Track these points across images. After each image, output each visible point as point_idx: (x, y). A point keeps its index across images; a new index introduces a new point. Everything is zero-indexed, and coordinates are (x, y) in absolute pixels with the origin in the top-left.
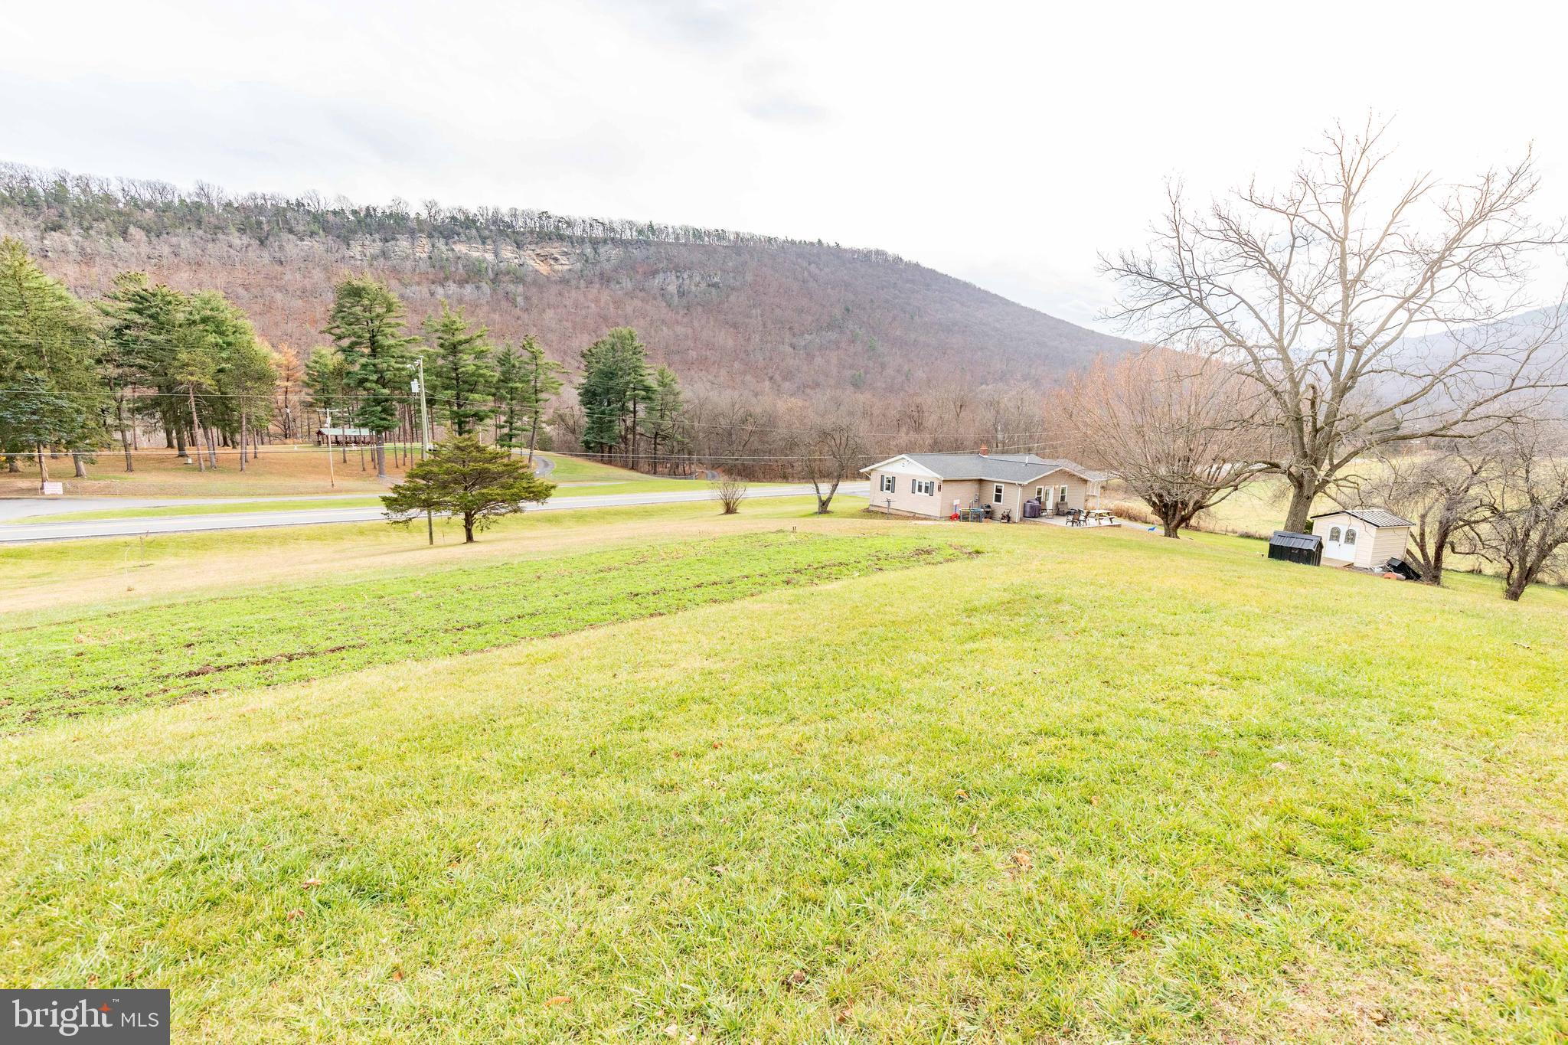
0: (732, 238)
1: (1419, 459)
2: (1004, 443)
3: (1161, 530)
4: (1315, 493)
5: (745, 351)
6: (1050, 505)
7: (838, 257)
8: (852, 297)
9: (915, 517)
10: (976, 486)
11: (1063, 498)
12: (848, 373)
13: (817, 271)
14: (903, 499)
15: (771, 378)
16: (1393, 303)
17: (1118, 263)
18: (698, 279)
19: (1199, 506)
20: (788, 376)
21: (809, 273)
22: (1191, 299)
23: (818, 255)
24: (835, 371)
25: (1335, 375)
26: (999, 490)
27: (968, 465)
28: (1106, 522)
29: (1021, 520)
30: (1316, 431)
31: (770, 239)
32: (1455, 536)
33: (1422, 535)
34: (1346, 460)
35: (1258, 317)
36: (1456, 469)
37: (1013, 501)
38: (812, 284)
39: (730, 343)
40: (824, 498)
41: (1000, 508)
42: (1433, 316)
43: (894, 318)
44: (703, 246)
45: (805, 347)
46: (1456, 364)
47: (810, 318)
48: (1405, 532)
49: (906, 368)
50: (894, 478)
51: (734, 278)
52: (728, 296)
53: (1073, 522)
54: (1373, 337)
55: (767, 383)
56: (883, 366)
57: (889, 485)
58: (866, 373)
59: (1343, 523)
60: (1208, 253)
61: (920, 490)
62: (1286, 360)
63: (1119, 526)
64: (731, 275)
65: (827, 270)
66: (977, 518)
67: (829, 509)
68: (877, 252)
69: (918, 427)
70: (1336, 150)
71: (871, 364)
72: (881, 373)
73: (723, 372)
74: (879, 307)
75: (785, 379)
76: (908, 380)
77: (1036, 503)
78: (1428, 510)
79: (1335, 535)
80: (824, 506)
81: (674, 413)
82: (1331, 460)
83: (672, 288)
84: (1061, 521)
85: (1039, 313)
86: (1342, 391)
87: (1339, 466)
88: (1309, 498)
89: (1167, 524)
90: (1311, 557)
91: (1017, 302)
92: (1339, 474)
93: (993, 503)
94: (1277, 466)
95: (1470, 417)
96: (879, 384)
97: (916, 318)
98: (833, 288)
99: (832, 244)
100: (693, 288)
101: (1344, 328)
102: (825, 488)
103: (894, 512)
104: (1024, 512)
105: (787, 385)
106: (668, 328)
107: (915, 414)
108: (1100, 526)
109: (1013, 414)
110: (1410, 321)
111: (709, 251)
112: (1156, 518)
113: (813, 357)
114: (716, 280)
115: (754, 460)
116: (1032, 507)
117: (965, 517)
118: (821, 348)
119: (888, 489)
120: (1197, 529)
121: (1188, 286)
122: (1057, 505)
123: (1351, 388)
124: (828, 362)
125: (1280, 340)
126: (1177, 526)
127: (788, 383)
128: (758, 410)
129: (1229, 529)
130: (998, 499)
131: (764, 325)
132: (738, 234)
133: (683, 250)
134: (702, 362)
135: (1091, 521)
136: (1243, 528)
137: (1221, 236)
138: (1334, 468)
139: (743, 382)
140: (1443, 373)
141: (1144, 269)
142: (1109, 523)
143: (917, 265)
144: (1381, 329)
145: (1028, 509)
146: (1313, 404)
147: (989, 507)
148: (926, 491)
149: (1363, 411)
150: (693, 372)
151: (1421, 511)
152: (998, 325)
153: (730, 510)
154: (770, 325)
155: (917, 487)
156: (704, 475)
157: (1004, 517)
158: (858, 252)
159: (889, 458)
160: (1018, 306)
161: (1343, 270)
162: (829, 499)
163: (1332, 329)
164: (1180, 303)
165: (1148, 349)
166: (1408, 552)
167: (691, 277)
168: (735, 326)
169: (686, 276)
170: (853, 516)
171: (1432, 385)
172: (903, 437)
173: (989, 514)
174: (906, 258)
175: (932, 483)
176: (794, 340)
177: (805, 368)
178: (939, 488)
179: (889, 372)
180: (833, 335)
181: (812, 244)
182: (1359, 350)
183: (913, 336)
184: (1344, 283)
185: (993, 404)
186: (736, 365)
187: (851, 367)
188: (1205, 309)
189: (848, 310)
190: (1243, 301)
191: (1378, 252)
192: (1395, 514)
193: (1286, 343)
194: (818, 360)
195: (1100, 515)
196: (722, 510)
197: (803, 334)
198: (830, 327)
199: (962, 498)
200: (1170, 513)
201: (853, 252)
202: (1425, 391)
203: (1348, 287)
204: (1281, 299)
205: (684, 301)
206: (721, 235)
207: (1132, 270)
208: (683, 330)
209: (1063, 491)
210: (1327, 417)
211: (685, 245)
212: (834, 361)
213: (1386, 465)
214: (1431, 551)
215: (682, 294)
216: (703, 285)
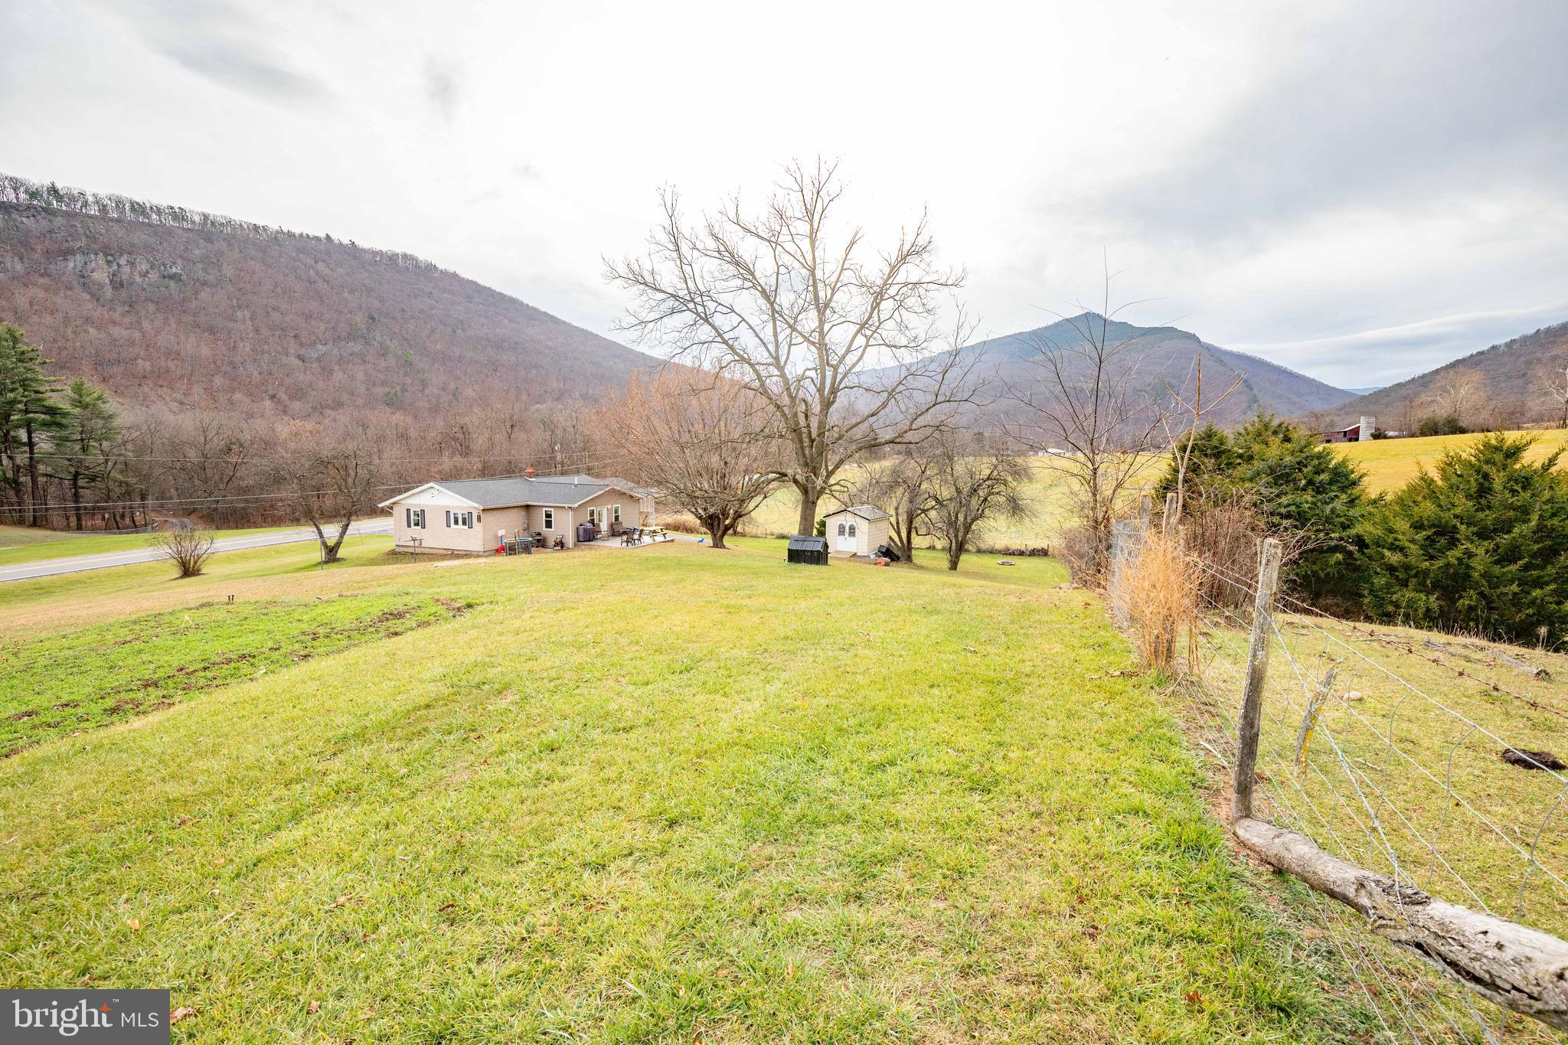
0: (197, 219)
1: (887, 464)
2: (562, 464)
3: (708, 540)
4: (818, 498)
5: (231, 363)
6: (604, 527)
7: (356, 258)
8: (377, 304)
9: (454, 555)
10: (523, 513)
11: (617, 518)
12: (380, 391)
13: (327, 272)
14: (435, 536)
15: (273, 397)
16: (854, 328)
17: (623, 270)
18: (144, 267)
19: (738, 516)
20: (298, 393)
21: (317, 273)
22: (697, 314)
23: (328, 253)
24: (363, 390)
25: (820, 390)
26: (548, 516)
27: (512, 490)
28: (659, 538)
29: (575, 545)
30: (812, 441)
31: (256, 228)
32: (917, 522)
33: (898, 523)
34: (837, 467)
35: (757, 335)
36: (912, 469)
37: (565, 526)
38: (321, 285)
39: (205, 351)
40: (331, 543)
41: (552, 534)
42: (882, 342)
43: (433, 331)
44: (150, 225)
45: (319, 360)
46: (900, 383)
47: (323, 327)
48: (887, 523)
49: (452, 386)
50: (423, 511)
51: (205, 270)
52: (196, 293)
53: (627, 542)
54: (844, 357)
55: (268, 403)
56: (424, 384)
57: (418, 519)
58: (404, 390)
59: (847, 520)
60: (708, 270)
61: (456, 522)
62: (783, 375)
63: (672, 541)
64: (200, 266)
65: (341, 271)
66: (526, 549)
67: (339, 555)
68: (405, 256)
69: (466, 451)
70: (798, 189)
71: (409, 381)
72: (423, 391)
73: (198, 389)
74: (413, 317)
75: (293, 397)
76: (456, 399)
77: (590, 526)
78: (896, 503)
79: (841, 530)
80: (331, 554)
81: (105, 444)
82: (827, 466)
83: (101, 276)
84: (616, 543)
85: (591, 333)
86: (827, 404)
87: (832, 472)
88: (814, 503)
89: (714, 535)
90: (819, 557)
91: (567, 320)
92: (832, 481)
93: (544, 530)
94: (785, 475)
95: (914, 427)
96: (421, 404)
97: (459, 331)
98: (350, 292)
99: (346, 241)
100: (138, 279)
101: (822, 347)
102: (331, 531)
103: (427, 551)
104: (578, 536)
105: (296, 405)
106: (98, 329)
107: (461, 436)
108: (654, 544)
109: (570, 433)
110: (867, 345)
111: (162, 233)
112: (704, 529)
113: (331, 372)
114: (174, 270)
115: (246, 501)
116: (585, 530)
117: (510, 550)
118: (341, 360)
119: (417, 524)
120: (743, 535)
121: (692, 300)
122: (611, 526)
123: (833, 402)
124: (352, 378)
125: (777, 358)
126: (722, 536)
127: (298, 403)
128: (247, 436)
129: (769, 532)
130: (549, 525)
131: (257, 331)
132: (206, 217)
133: (116, 227)
134: (161, 377)
135: (646, 539)
136: (778, 530)
137: (716, 254)
138: (830, 474)
139: (231, 402)
140: (893, 390)
141: (649, 278)
142: (662, 539)
143: (455, 275)
144: (848, 351)
145: (581, 532)
146: (807, 417)
147: (539, 534)
148: (464, 523)
149: (846, 423)
150: (146, 389)
151: (895, 504)
152: (550, 343)
153: (188, 570)
154: (265, 332)
155: (452, 519)
156: (167, 525)
157: (557, 544)
158: (381, 253)
159: (414, 488)
160: (569, 325)
161: (816, 297)
162: (338, 544)
163: (813, 348)
164: (688, 317)
165: (664, 365)
166: (890, 538)
167: (132, 264)
168: (211, 330)
169: (123, 261)
170: (373, 562)
171: (888, 400)
172: (447, 463)
173: (541, 543)
174: (441, 266)
175: (470, 513)
176: (302, 352)
177: (321, 384)
178: (479, 519)
179: (432, 390)
180: (356, 347)
181: (318, 239)
182: (835, 368)
183: (457, 351)
184: (817, 306)
185: (548, 425)
186: (218, 381)
187: (383, 384)
188: (710, 324)
189: (373, 319)
190: (743, 320)
191: (839, 285)
192: (880, 508)
193: (782, 360)
194: (339, 376)
195: (654, 532)
196: (176, 572)
197: (314, 344)
198: (351, 337)
199: (508, 528)
200: (716, 524)
201: (375, 253)
202: (884, 405)
203: (821, 313)
204: (774, 320)
205: (124, 294)
206: (179, 215)
207: (638, 279)
208: (124, 332)
209: (616, 512)
210: (819, 428)
211: (118, 221)
212: (360, 376)
213: (864, 469)
214: (904, 535)
215: (118, 285)
216: (154, 276)
